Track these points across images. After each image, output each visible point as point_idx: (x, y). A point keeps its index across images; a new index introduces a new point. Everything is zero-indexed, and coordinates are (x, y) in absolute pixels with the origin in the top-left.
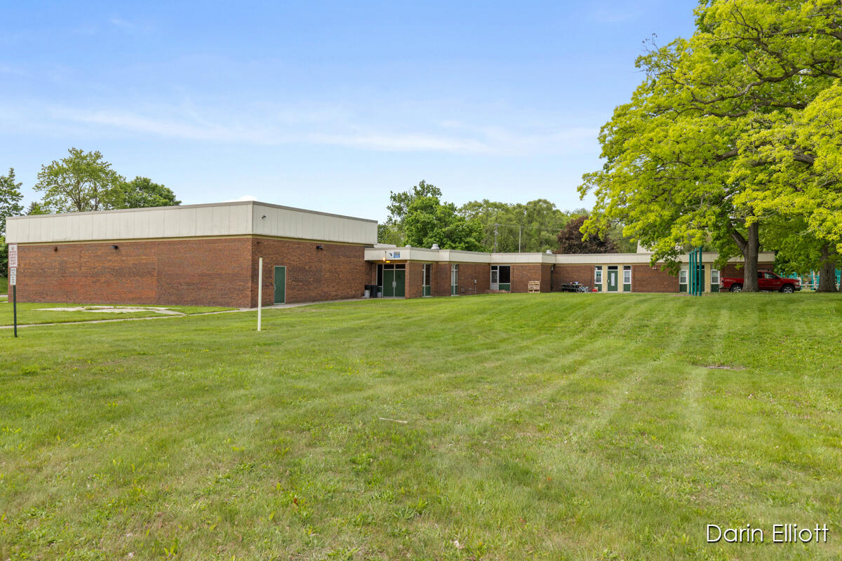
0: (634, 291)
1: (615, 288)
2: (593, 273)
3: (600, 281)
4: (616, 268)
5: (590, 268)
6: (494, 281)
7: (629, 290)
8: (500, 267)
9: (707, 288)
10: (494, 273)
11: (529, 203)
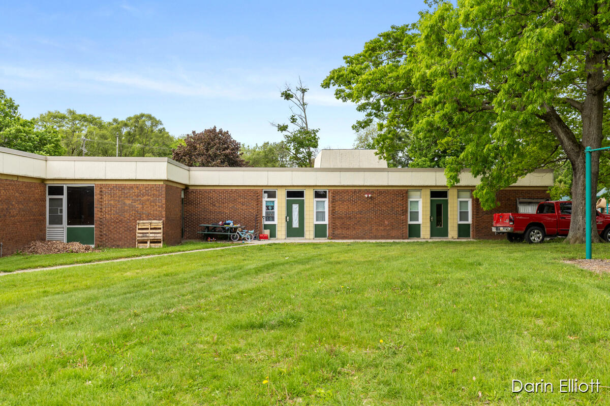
0: (334, 236)
1: (300, 232)
2: (259, 202)
3: (273, 220)
4: (301, 194)
5: (254, 194)
6: (56, 220)
7: (325, 236)
8: (68, 188)
9: (453, 232)
10: (56, 204)
11: (129, 119)
